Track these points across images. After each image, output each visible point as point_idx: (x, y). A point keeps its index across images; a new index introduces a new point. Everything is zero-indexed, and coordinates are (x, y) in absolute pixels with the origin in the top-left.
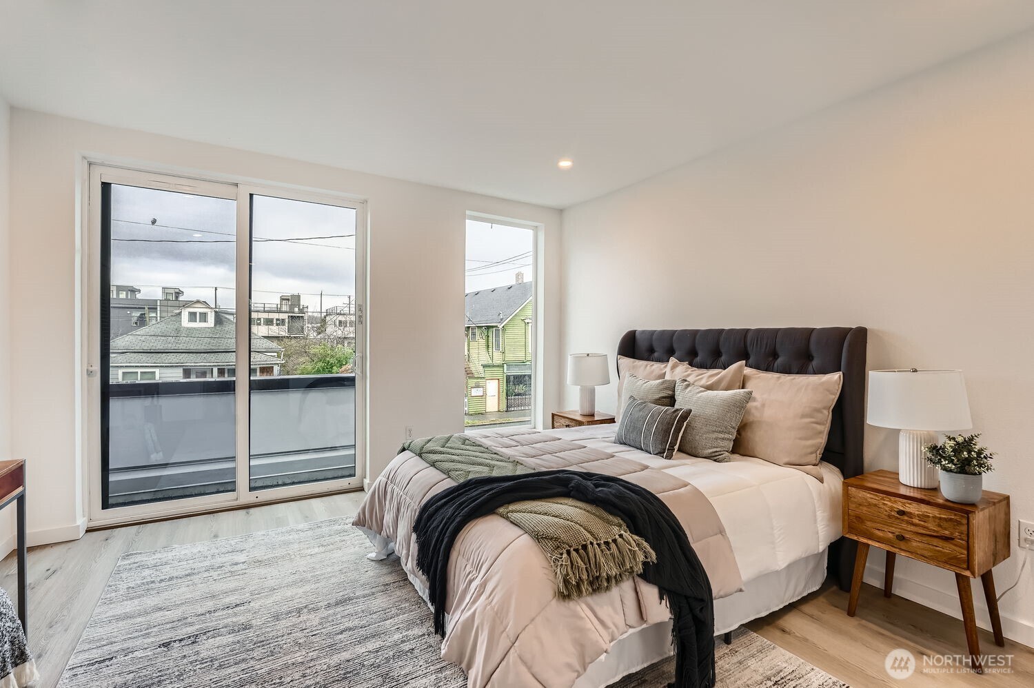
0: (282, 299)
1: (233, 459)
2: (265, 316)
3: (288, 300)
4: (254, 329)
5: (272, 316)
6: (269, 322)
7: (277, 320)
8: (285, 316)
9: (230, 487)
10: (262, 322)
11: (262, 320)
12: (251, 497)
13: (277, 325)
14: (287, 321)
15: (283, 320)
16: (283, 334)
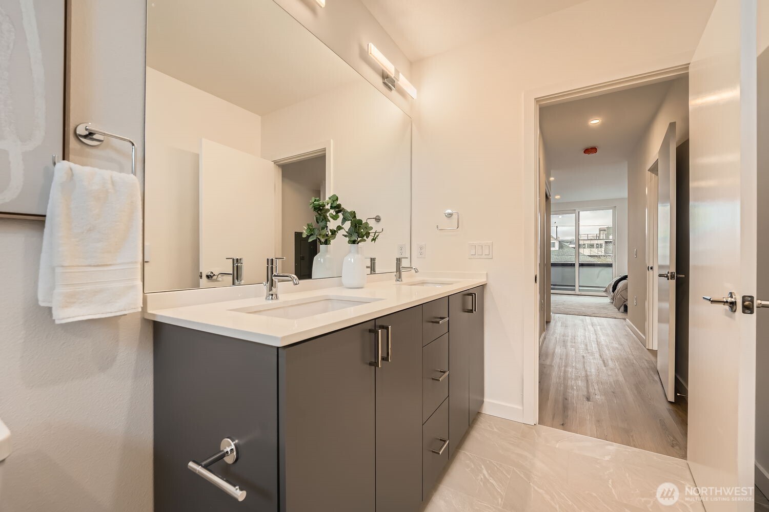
0: (600, 230)
1: (574, 286)
2: (589, 242)
3: (605, 230)
4: (581, 250)
5: (592, 242)
6: (592, 246)
7: (597, 244)
8: (602, 242)
9: (574, 290)
10: (586, 246)
11: (586, 245)
12: (579, 293)
13: (597, 247)
14: (604, 245)
15: (601, 245)
16: (600, 254)
